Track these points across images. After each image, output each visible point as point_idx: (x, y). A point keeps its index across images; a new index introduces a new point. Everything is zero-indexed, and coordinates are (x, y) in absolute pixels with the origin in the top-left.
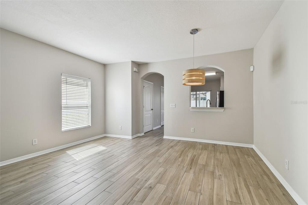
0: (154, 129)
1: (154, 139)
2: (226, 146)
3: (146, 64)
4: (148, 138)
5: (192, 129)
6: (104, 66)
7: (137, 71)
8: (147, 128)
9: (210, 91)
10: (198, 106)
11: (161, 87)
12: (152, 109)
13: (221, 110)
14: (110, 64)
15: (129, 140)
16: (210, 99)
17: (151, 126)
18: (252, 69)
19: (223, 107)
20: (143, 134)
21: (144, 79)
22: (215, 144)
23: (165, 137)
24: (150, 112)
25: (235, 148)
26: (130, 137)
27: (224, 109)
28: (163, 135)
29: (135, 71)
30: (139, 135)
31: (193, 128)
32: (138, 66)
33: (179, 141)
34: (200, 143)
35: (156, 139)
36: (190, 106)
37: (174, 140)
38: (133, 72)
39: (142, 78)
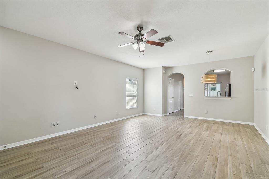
0: (174, 111)
1: (177, 117)
2: (233, 123)
3: (171, 68)
4: (173, 117)
5: (205, 111)
6: (144, 70)
7: (165, 72)
8: (170, 110)
9: (221, 83)
10: (209, 96)
11: (179, 81)
12: (173, 98)
13: (229, 98)
14: (147, 69)
15: (161, 117)
16: (220, 91)
17: (172, 109)
18: (253, 70)
19: (231, 96)
20: (168, 114)
21: (169, 77)
22: (223, 122)
23: (185, 116)
24: (172, 99)
25: (239, 125)
26: (161, 115)
27: (231, 98)
28: (184, 115)
29: (164, 73)
30: (166, 114)
31: (207, 111)
32: (166, 68)
33: (196, 119)
34: (212, 121)
35: (178, 117)
36: (204, 96)
37: (192, 118)
38: (163, 73)
39: (168, 77)
